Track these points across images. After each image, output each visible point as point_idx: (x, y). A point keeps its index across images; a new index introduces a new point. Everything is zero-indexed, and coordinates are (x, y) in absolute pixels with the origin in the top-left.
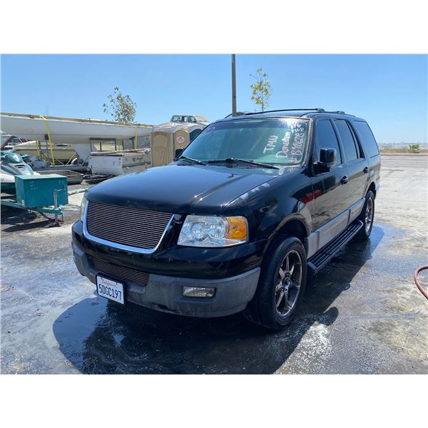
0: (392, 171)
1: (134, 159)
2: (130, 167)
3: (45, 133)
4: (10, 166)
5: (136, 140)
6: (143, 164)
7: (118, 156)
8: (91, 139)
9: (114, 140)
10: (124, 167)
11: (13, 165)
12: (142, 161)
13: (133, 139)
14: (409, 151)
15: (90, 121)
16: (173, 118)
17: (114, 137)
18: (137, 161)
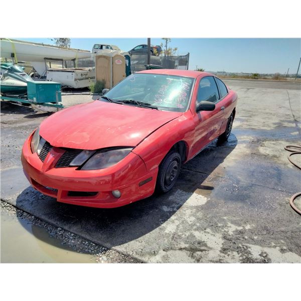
0: (248, 89)
1: (82, 74)
2: (79, 80)
3: (12, 52)
4: (16, 74)
5: (76, 61)
6: (87, 79)
7: (71, 72)
8: (45, 58)
9: (62, 60)
10: (76, 80)
11: (19, 74)
12: (87, 77)
13: (74, 60)
14: (252, 78)
15: (43, 45)
16: (95, 46)
17: (61, 58)
18: (84, 77)
